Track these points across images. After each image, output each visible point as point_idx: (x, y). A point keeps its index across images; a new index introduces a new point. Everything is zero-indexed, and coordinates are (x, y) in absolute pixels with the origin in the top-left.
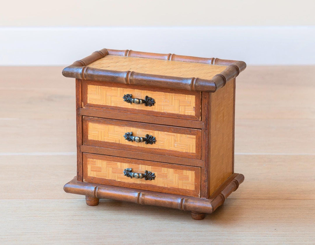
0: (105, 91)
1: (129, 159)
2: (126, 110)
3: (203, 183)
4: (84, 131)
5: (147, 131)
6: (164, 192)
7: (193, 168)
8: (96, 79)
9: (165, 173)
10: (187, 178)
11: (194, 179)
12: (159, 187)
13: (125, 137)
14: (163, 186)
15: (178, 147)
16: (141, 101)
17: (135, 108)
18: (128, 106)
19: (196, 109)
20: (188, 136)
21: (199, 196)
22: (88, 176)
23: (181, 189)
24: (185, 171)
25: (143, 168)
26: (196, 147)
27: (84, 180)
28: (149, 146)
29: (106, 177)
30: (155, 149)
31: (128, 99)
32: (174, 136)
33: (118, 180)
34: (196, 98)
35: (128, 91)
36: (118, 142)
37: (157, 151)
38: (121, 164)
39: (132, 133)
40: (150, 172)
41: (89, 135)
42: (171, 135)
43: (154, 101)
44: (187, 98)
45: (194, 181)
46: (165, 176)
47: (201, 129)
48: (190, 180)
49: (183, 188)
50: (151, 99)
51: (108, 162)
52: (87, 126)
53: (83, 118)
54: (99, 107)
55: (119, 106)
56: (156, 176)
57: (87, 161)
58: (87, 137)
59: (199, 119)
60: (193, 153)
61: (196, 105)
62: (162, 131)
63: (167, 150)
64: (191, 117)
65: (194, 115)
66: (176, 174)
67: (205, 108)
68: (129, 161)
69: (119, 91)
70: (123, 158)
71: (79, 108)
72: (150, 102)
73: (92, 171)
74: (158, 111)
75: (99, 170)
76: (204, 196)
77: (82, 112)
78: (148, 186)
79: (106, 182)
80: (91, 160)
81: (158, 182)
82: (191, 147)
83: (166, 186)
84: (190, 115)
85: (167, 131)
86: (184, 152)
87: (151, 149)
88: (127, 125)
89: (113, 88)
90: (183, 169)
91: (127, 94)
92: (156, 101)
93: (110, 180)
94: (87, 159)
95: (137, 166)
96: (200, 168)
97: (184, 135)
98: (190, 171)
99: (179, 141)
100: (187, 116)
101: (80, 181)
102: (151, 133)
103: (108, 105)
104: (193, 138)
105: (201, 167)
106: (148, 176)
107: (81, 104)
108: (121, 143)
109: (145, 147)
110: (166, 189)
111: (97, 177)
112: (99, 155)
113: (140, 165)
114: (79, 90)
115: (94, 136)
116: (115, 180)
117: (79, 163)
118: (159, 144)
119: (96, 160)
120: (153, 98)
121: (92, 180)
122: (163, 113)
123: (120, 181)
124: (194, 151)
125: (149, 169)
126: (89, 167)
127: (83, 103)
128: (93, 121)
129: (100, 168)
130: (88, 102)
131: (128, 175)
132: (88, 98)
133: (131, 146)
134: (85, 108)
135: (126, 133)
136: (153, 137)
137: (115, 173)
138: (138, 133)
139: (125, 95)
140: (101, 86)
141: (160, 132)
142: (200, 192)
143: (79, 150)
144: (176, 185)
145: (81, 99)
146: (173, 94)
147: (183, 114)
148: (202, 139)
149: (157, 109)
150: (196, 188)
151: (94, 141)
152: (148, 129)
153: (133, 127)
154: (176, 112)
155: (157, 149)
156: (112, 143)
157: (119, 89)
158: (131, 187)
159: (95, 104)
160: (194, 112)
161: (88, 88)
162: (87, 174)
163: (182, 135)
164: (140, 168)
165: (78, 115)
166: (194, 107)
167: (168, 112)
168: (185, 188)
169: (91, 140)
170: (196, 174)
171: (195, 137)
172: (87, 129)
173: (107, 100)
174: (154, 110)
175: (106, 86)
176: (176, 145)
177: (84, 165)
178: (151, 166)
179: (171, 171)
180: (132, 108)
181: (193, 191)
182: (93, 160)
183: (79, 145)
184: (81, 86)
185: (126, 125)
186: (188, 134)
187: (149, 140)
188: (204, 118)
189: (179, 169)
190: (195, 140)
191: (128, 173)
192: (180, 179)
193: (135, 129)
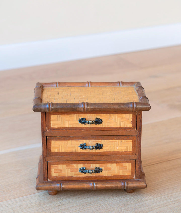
0: (64, 118)
1: (83, 161)
2: (81, 129)
3: (137, 170)
4: (48, 147)
5: (96, 141)
6: (109, 179)
7: (130, 161)
8: (60, 111)
9: (110, 167)
10: (126, 168)
11: (131, 168)
12: (105, 176)
13: (80, 147)
14: (108, 175)
15: (119, 149)
16: (94, 122)
17: (87, 127)
18: (83, 126)
19: (133, 122)
21: (134, 178)
22: (52, 176)
23: (121, 175)
24: (124, 164)
25: (93, 166)
26: (132, 147)
27: (49, 180)
28: (98, 151)
29: (66, 175)
30: (102, 152)
31: (83, 121)
32: (116, 142)
33: (75, 176)
34: (133, 115)
35: (82, 116)
36: (74, 151)
37: (104, 153)
38: (77, 165)
39: (85, 143)
40: (98, 168)
41: (52, 149)
42: (114, 142)
43: (102, 121)
44: (126, 116)
45: (131, 169)
46: (110, 169)
47: (136, 135)
48: (128, 169)
49: (123, 175)
50: (100, 119)
51: (67, 165)
53: (47, 138)
54: (60, 129)
55: (76, 127)
56: (103, 170)
57: (51, 167)
58: (51, 150)
59: (135, 128)
60: (130, 151)
61: (133, 120)
62: (107, 140)
63: (111, 152)
64: (129, 128)
65: (132, 127)
66: (118, 167)
67: (139, 121)
68: (83, 162)
69: (75, 117)
70: (78, 162)
71: (43, 131)
72: (99, 121)
73: (55, 172)
75: (60, 171)
76: (138, 178)
77: (46, 134)
78: (97, 177)
79: (65, 179)
80: (54, 165)
81: (105, 173)
82: (129, 148)
83: (110, 175)
84: (128, 127)
85: (111, 140)
86: (124, 151)
87: (100, 152)
88: (81, 139)
89: (70, 115)
90: (123, 163)
91: (82, 118)
92: (103, 120)
93: (69, 177)
94: (51, 165)
95: (89, 165)
96: (135, 160)
97: (124, 140)
98: (128, 164)
99: (120, 145)
100: (126, 127)
101: (46, 180)
102: (99, 142)
103: (66, 127)
104: (130, 142)
106: (98, 170)
107: (45, 129)
108: (76, 151)
109: (95, 152)
110: (110, 177)
111: (59, 176)
112: (60, 162)
113: (91, 164)
114: (43, 119)
115: (56, 149)
116: (72, 177)
117: (45, 168)
118: (106, 148)
119: (58, 165)
120: (101, 119)
121: (55, 179)
122: (109, 127)
123: (76, 176)
124: (131, 150)
125: (98, 166)
126: (53, 171)
127: (47, 128)
128: (55, 139)
129: (61, 170)
130: (51, 127)
131: (82, 172)
132: (51, 124)
133: (84, 152)
134: (48, 131)
135: (81, 144)
136: (101, 145)
137: (72, 172)
138: (89, 143)
139: (80, 119)
140: (61, 115)
141: (106, 141)
142: (135, 176)
143: (45, 160)
144: (118, 173)
145: (45, 125)
146: (116, 114)
147: (123, 127)
148: (137, 142)
149: (104, 126)
150: (132, 173)
151: (56, 152)
152: (97, 140)
153: (86, 139)
154: (119, 126)
155: (104, 152)
156: (70, 152)
157: (75, 115)
158: (84, 179)
159: (57, 127)
160: (132, 124)
161: (51, 117)
162: (51, 175)
163: (122, 140)
164: (91, 166)
165: (43, 136)
166: (131, 122)
167: (112, 127)
168: (124, 175)
169: (54, 152)
170: (132, 165)
171: (131, 141)
172: (50, 145)
173: (66, 123)
174: (102, 127)
175: (65, 114)
176: (117, 147)
177: (48, 169)
178: (99, 164)
179: (114, 165)
180: (85, 127)
181: (130, 176)
182: (55, 165)
183: (45, 157)
184: (45, 116)
186: (126, 140)
187: (99, 147)
188: (138, 128)
189: (120, 163)
190: (131, 143)
191: (83, 171)
192: (120, 169)
193: (87, 141)
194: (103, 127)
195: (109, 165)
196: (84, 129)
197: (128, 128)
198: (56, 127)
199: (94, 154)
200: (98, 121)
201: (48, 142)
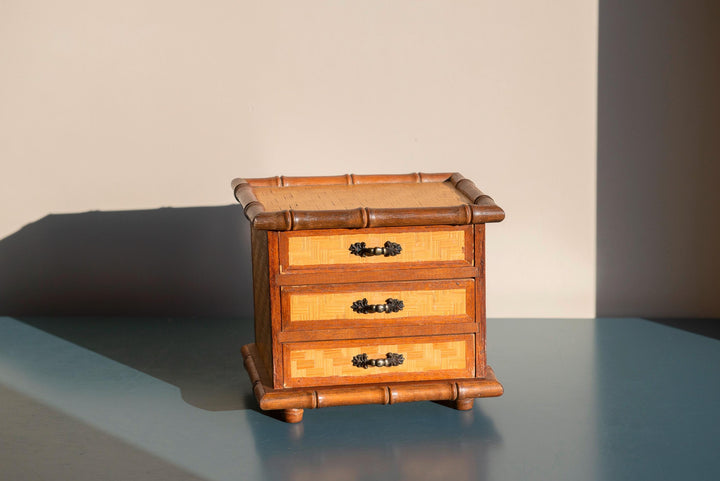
0: (319, 243)
1: (361, 341)
2: (354, 267)
3: (478, 356)
4: (284, 310)
6: (418, 380)
7: (463, 336)
9: (419, 351)
10: (455, 353)
11: (465, 352)
12: (410, 374)
13: (353, 308)
14: (417, 371)
15: (438, 309)
16: (384, 250)
18: (359, 260)
19: (466, 250)
20: (455, 290)
21: (474, 375)
22: (292, 377)
23: (445, 370)
24: (451, 343)
26: (467, 305)
27: (285, 386)
28: (393, 315)
29: (323, 373)
30: (402, 318)
31: (359, 249)
32: (432, 294)
33: (344, 375)
34: (465, 234)
35: (356, 238)
36: (341, 318)
38: (347, 350)
39: (364, 299)
40: (393, 353)
41: (291, 315)
42: (428, 294)
43: (400, 247)
44: (451, 236)
45: (465, 355)
46: (420, 356)
47: (474, 278)
48: (458, 355)
49: (448, 369)
50: (396, 245)
51: (326, 350)
52: (288, 300)
53: (282, 289)
54: (310, 269)
55: (344, 262)
56: (406, 359)
57: (290, 355)
58: (289, 316)
59: (472, 263)
60: (462, 315)
61: (466, 243)
62: (414, 290)
63: (422, 317)
64: (460, 262)
65: (463, 259)
66: (438, 350)
67: (480, 246)
68: (360, 343)
69: (342, 240)
70: (351, 342)
71: (274, 274)
73: (298, 368)
74: (407, 260)
75: (311, 364)
76: (481, 375)
77: (279, 281)
78: (392, 375)
79: (323, 382)
80: (297, 351)
81: (409, 367)
82: (459, 306)
83: (421, 370)
84: (457, 260)
85: (421, 290)
86: (448, 315)
87: (397, 319)
89: (332, 237)
90: (448, 340)
91: (356, 243)
92: (403, 246)
93: (330, 377)
94: (290, 352)
95: (375, 348)
96: (474, 335)
97: (448, 290)
98: (458, 342)
99: (440, 301)
101: (279, 387)
102: (395, 295)
103: (324, 263)
104: (462, 293)
105: (475, 333)
106: (394, 360)
107: (278, 268)
108: (347, 318)
109: (386, 317)
110: (420, 375)
111: (309, 376)
112: (310, 343)
113: (379, 347)
114: (273, 247)
115: (301, 314)
116: (338, 376)
117: (276, 360)
118: (410, 310)
119: (306, 351)
120: (398, 243)
121: (299, 383)
122: (415, 262)
124: (464, 312)
125: (393, 349)
126: (294, 364)
127: (281, 266)
128: (301, 291)
129: (312, 362)
130: (292, 263)
131: (358, 364)
132: (290, 258)
133: (363, 320)
134: (284, 273)
135: (354, 301)
136: (398, 301)
137: (338, 365)
139: (351, 245)
140: (313, 237)
141: (409, 292)
142: (474, 369)
143: (277, 340)
144: (438, 365)
145: (278, 260)
146: (431, 233)
147: (446, 260)
148: (477, 292)
149: (405, 258)
150: (468, 365)
151: (301, 322)
152: (389, 291)
153: (366, 290)
154: (435, 259)
155: (406, 318)
156: (332, 320)
157: (342, 236)
158: (365, 382)
160: (464, 254)
161: (290, 242)
162: (290, 375)
163: (444, 291)
164: (379, 351)
165: (273, 286)
166: (463, 248)
167: (423, 260)
168: (451, 368)
169: (296, 322)
170: (468, 346)
171: (464, 290)
172: (288, 305)
173: (323, 256)
174: (399, 261)
175: (320, 235)
176: (435, 306)
177: (285, 361)
178: (396, 345)
179: (429, 346)
180: (365, 262)
181: (463, 369)
182: (299, 352)
183: (276, 332)
184: (277, 240)
185: (354, 290)
186: (453, 288)
188: (478, 261)
189: (443, 341)
190: (465, 295)
191: (362, 362)
192: (443, 356)
193: (369, 293)
194: (404, 261)
195: (418, 347)
196: (362, 267)
197: (455, 262)
198: (301, 263)
199: (385, 323)
200: (391, 249)
201: (283, 299)
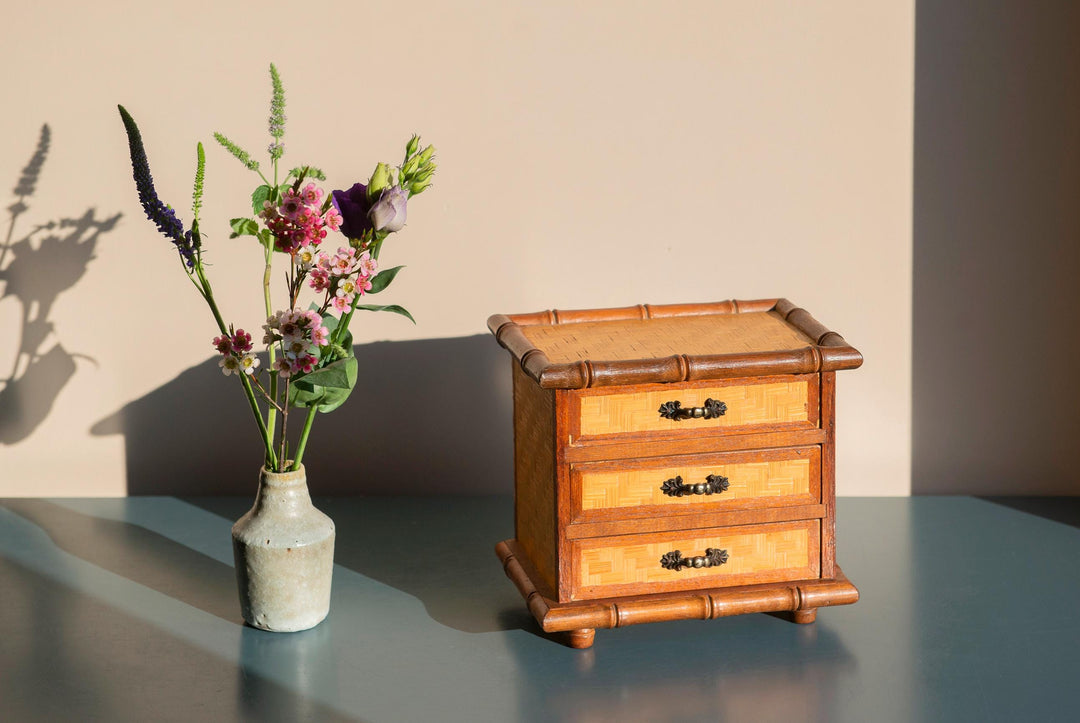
0: (619, 404)
1: (673, 533)
2: (666, 435)
3: (825, 549)
4: (574, 494)
5: (707, 470)
6: (746, 585)
7: (804, 523)
9: (748, 544)
10: (792, 546)
11: (806, 544)
12: (735, 577)
13: (663, 490)
14: (745, 572)
15: (774, 488)
16: (706, 411)
17: (685, 429)
18: (672, 424)
19: (810, 408)
20: (796, 462)
21: (817, 575)
22: (583, 586)
24: (788, 533)
25: (701, 546)
26: (811, 480)
27: (574, 597)
28: (715, 498)
29: (623, 580)
30: (726, 501)
32: (766, 467)
34: (808, 385)
35: (669, 395)
36: (647, 503)
37: (731, 504)
38: (654, 547)
39: (678, 477)
40: (714, 549)
41: (583, 502)
42: (761, 467)
43: (725, 407)
44: (791, 390)
45: (806, 548)
46: (749, 551)
47: (821, 444)
48: (798, 548)
51: (628, 548)
52: (580, 482)
53: (572, 467)
55: (651, 429)
56: (730, 556)
57: (580, 555)
58: (581, 505)
59: (816, 425)
60: (804, 495)
61: (810, 399)
62: (741, 463)
63: (753, 500)
64: (802, 424)
65: (806, 419)
66: (772, 543)
67: (828, 401)
68: (671, 537)
69: (651, 399)
70: (660, 535)
71: (563, 447)
73: (590, 574)
74: (734, 424)
75: (607, 568)
76: (828, 575)
77: (570, 456)
78: (712, 579)
80: (590, 551)
81: (734, 568)
82: (800, 483)
83: (750, 571)
84: (797, 421)
85: (751, 462)
86: (786, 495)
87: (720, 503)
88: (666, 465)
89: (636, 395)
90: (785, 529)
91: (668, 403)
92: (729, 405)
93: (632, 583)
94: (580, 552)
95: (690, 542)
96: (819, 521)
97: (786, 462)
98: (799, 532)
101: (566, 600)
102: (717, 470)
103: (626, 431)
104: (804, 465)
105: (821, 519)
106: (715, 557)
107: (567, 439)
108: (654, 503)
109: (706, 501)
110: (747, 579)
111: (604, 584)
112: (607, 539)
113: (696, 541)
114: (563, 412)
115: (596, 501)
117: (563, 562)
118: (737, 490)
119: (601, 550)
120: (721, 401)
121: (592, 593)
122: (744, 425)
123: (653, 581)
124: (807, 491)
125: (713, 543)
126: (585, 567)
127: (571, 437)
128: (595, 470)
129: (608, 564)
130: (583, 433)
131: (669, 566)
132: (583, 425)
133: (676, 506)
134: (575, 446)
135: (664, 481)
136: (722, 479)
137: (642, 567)
138: (690, 476)
139: (661, 406)
140: (612, 396)
141: (736, 466)
142: (818, 568)
143: (564, 535)
144: (772, 563)
145: (568, 429)
146: (765, 386)
147: (783, 421)
148: (822, 464)
149: (731, 422)
150: (810, 560)
151: (596, 511)
152: (710, 465)
153: (679, 465)
154: (770, 421)
155: (732, 501)
156: (636, 508)
157: (650, 393)
158: (676, 589)
159: (598, 434)
160: (806, 413)
161: (582, 403)
162: (579, 582)
163: (781, 463)
164: (694, 548)
165: (560, 464)
166: (805, 405)
167: (755, 423)
168: (788, 567)
169: (589, 511)
170: (810, 532)
171: (807, 461)
172: (580, 488)
173: (624, 422)
174: (724, 425)
175: (622, 393)
176: (770, 485)
177: (573, 564)
178: (718, 539)
179: (759, 538)
180: (677, 428)
181: (804, 569)
182: (593, 551)
183: (563, 525)
185: (664, 465)
186: (793, 459)
188: (826, 421)
189: (779, 530)
190: (808, 468)
191: (674, 562)
192: (778, 551)
193: (684, 469)
194: (729, 424)
195: (746, 540)
196: (675, 435)
197: (795, 424)
198: (596, 432)
199: (706, 509)
200: (714, 409)
201: (574, 481)
